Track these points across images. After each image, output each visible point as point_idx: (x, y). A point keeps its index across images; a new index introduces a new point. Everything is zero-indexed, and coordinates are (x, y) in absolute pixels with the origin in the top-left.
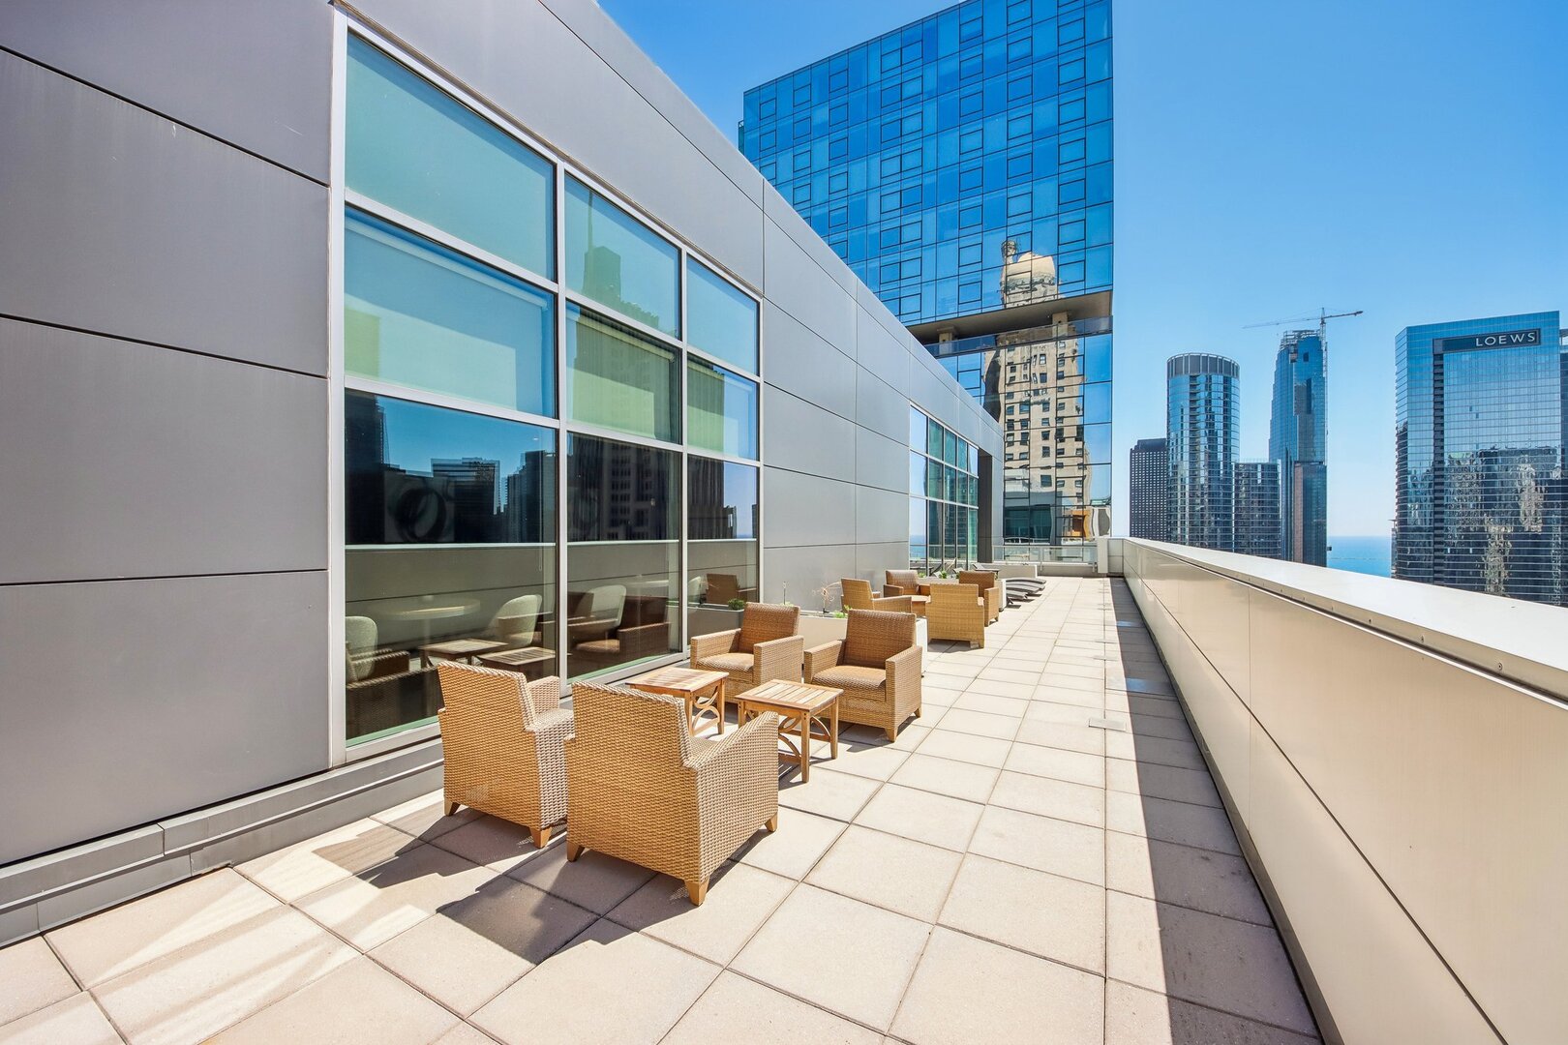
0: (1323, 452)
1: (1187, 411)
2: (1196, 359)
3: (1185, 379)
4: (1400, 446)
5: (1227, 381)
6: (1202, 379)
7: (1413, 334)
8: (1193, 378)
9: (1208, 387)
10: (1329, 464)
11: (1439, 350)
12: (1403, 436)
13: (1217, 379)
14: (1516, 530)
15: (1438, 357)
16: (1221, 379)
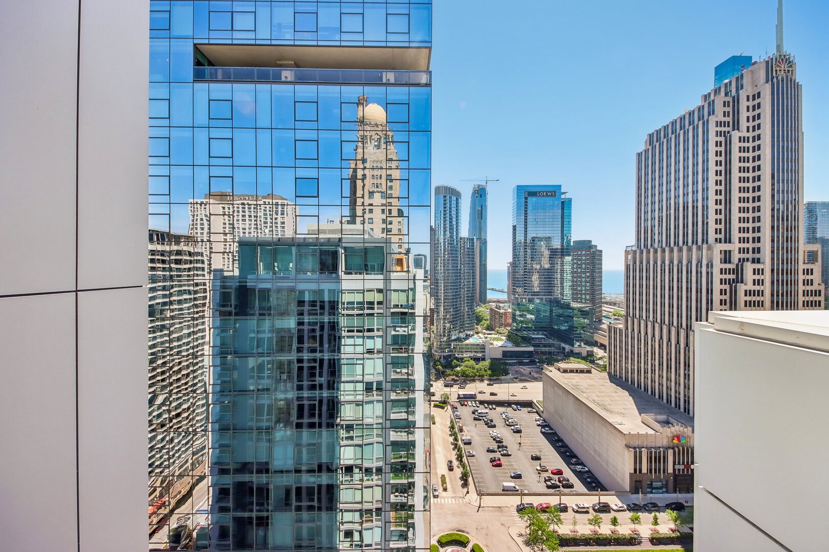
0: (486, 235)
1: (442, 212)
2: (446, 188)
3: (442, 196)
4: (514, 233)
5: (457, 200)
6: (448, 197)
7: (519, 188)
8: (445, 197)
9: (450, 201)
10: (488, 240)
11: (526, 196)
12: (514, 228)
13: (454, 198)
14: (541, 266)
15: (526, 198)
16: (455, 199)
